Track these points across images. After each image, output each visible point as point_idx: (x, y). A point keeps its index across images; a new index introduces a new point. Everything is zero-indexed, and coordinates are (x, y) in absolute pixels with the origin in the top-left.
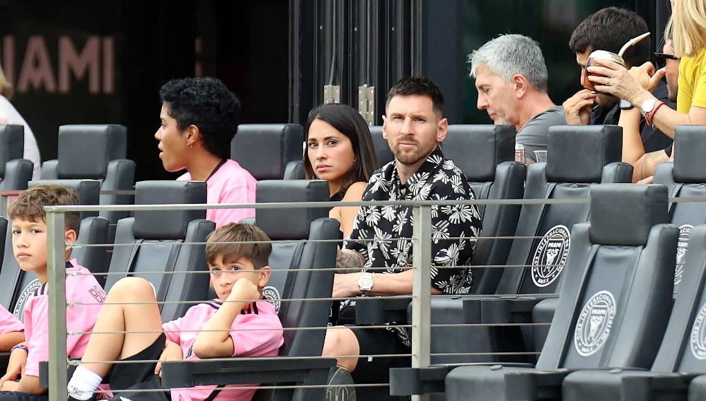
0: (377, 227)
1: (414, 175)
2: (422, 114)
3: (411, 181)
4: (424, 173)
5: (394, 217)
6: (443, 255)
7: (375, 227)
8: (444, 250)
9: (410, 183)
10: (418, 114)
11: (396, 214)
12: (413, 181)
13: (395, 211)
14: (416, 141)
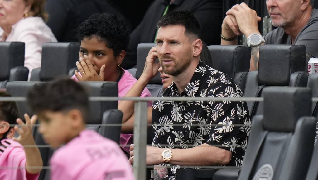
0: (174, 131)
1: (189, 84)
2: (175, 38)
3: (187, 89)
4: (195, 81)
5: (182, 118)
6: (221, 126)
7: (173, 132)
8: (220, 123)
9: (187, 91)
10: (171, 39)
11: (182, 116)
12: (189, 88)
13: (181, 114)
14: (172, 58)
